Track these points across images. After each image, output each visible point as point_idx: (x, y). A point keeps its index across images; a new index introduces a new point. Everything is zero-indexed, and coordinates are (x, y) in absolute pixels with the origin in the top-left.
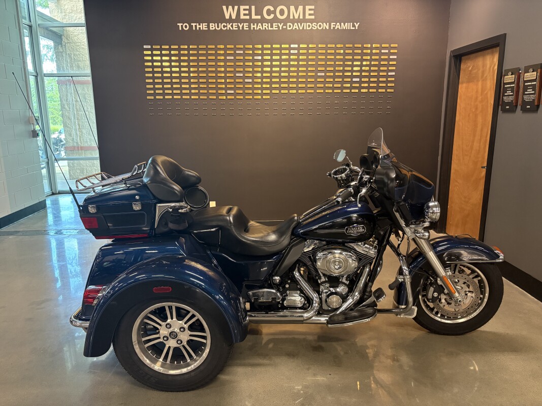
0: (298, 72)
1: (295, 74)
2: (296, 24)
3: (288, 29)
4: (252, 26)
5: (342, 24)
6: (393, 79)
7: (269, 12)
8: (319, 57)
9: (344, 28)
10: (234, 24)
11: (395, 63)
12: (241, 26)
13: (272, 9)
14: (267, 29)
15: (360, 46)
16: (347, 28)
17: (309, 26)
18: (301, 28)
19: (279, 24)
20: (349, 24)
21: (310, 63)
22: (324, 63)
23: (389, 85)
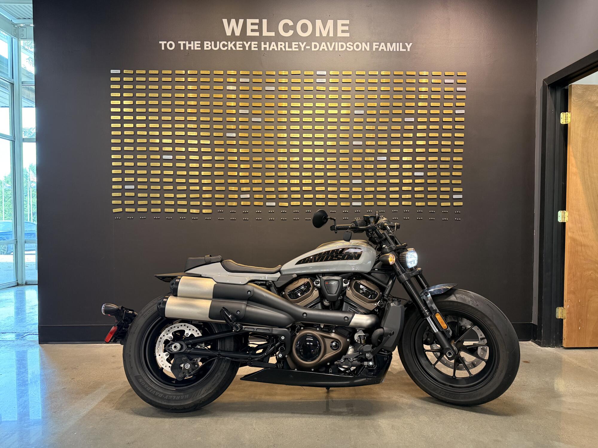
0: (327, 108)
1: (323, 112)
2: (324, 44)
3: (313, 49)
4: (263, 46)
5: (389, 44)
6: (463, 119)
7: (286, 28)
8: (357, 89)
9: (391, 50)
10: (238, 43)
11: (464, 97)
12: (247, 46)
13: (291, 23)
14: (284, 49)
15: (414, 73)
16: (395, 50)
17: (342, 47)
18: (331, 49)
19: (300, 43)
20: (398, 44)
21: (343, 96)
22: (363, 96)
23: (457, 127)
